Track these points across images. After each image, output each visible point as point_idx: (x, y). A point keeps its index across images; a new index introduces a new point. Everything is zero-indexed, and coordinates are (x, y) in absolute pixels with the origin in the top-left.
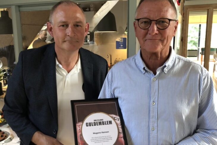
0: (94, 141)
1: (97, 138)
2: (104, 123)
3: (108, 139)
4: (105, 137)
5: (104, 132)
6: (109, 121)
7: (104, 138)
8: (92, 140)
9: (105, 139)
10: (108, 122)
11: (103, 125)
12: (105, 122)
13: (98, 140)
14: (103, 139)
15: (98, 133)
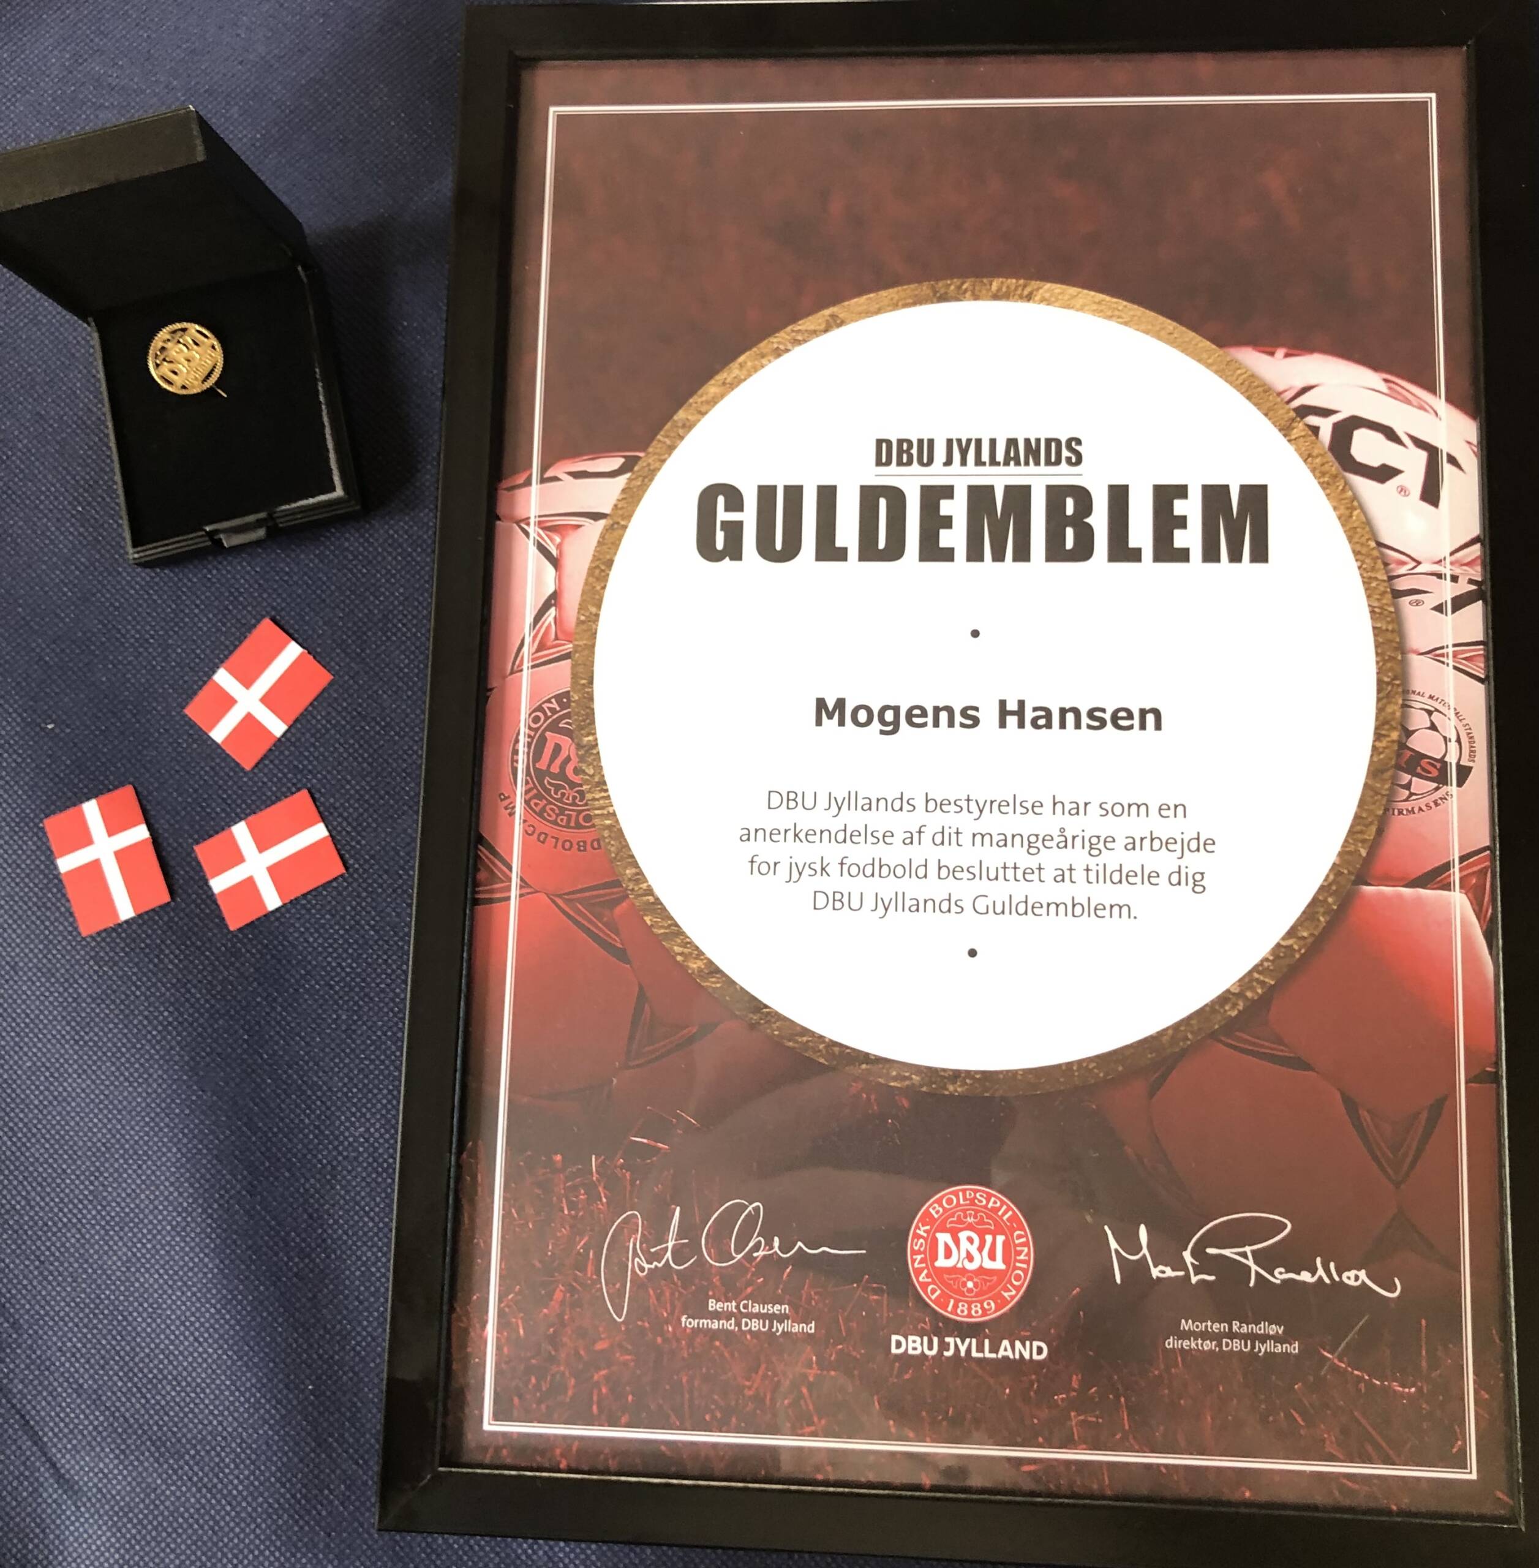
0: (797, 871)
1: (880, 820)
2: (1099, 520)
3: (1113, 859)
4: (1047, 823)
5: (1044, 719)
6: (1215, 496)
7: (1033, 844)
8: (771, 835)
9: (1052, 859)
10: (1190, 508)
11: (1056, 552)
12: (1119, 496)
13: (895, 854)
14: (994, 857)
15: (915, 716)
